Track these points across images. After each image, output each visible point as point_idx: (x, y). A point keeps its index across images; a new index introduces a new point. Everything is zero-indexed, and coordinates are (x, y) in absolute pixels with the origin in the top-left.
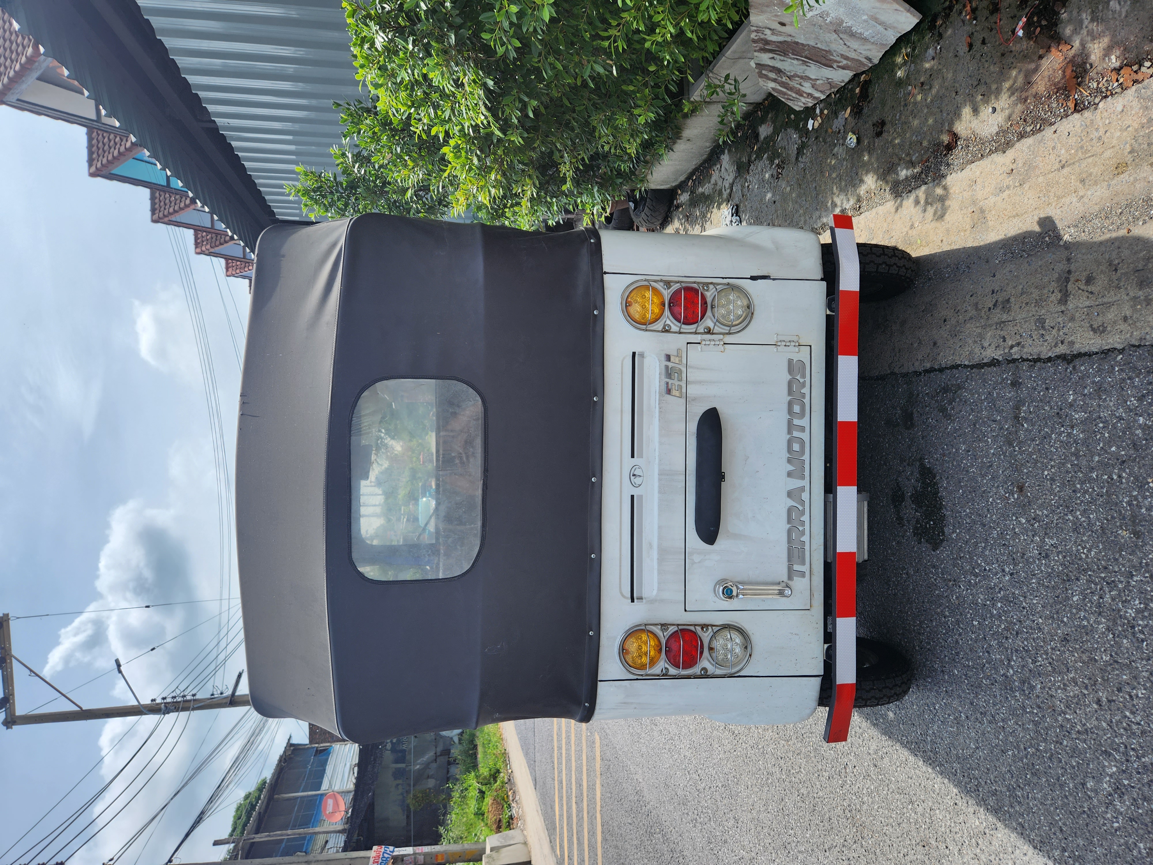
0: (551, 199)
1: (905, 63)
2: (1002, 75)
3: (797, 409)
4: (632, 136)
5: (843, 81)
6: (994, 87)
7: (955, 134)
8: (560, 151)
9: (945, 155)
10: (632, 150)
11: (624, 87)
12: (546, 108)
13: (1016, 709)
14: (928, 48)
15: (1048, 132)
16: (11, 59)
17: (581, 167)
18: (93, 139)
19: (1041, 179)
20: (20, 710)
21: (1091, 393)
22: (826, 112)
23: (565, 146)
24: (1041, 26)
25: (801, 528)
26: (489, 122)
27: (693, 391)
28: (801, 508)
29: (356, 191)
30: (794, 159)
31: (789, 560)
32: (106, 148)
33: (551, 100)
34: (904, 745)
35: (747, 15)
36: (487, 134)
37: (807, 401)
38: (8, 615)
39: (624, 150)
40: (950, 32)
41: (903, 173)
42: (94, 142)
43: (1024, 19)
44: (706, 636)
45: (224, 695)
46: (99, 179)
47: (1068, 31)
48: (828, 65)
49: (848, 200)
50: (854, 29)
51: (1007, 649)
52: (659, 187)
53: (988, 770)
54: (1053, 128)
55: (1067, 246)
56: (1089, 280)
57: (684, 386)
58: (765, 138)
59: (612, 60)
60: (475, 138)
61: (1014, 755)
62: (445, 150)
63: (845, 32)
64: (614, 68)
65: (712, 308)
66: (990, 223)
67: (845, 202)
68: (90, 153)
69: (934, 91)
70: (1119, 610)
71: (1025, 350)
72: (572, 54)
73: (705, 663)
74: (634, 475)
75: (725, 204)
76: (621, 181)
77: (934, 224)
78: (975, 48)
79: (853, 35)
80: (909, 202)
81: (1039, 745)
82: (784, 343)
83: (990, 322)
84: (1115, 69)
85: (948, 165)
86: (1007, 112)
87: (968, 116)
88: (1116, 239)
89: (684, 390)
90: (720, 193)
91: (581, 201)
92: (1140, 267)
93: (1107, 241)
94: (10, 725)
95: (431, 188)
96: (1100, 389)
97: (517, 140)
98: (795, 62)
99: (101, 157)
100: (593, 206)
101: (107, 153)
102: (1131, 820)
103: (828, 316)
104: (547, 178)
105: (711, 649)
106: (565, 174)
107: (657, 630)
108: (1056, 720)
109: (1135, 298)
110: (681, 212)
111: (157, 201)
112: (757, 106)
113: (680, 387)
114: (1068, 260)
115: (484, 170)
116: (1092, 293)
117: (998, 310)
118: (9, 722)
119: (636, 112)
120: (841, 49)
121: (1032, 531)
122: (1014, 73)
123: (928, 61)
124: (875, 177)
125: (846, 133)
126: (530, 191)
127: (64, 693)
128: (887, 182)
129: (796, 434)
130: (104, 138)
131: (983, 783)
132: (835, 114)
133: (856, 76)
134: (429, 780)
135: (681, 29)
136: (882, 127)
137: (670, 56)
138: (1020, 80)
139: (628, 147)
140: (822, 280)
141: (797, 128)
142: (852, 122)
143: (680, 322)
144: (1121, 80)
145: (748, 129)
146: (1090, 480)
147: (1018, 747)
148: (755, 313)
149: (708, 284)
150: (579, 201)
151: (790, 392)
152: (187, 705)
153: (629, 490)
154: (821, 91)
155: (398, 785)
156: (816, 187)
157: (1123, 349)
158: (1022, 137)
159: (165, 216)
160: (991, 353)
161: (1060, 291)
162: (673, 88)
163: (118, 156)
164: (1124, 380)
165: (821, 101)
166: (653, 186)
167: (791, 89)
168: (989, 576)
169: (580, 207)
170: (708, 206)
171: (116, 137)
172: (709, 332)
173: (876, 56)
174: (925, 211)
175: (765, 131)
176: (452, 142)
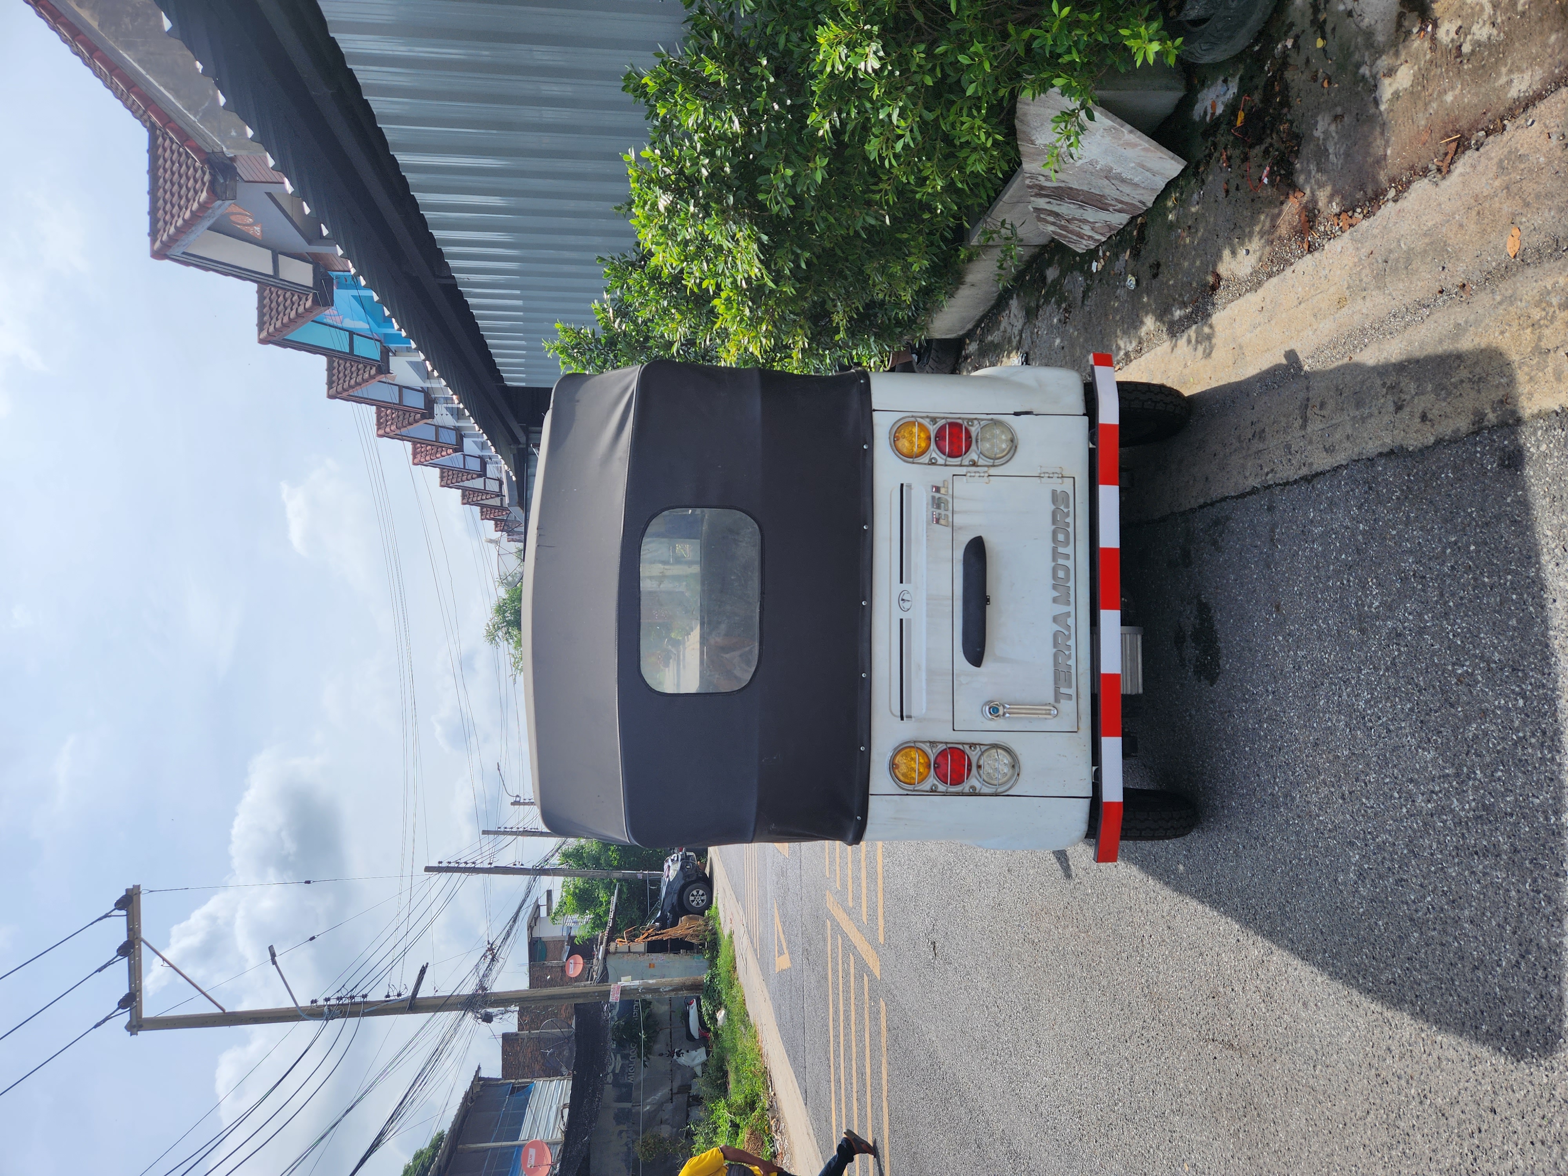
0: (824, 351)
1: (1175, 207)
2: (1253, 221)
3: (1061, 537)
4: (907, 283)
5: (1121, 224)
6: (1247, 230)
7: (1218, 275)
8: (833, 300)
9: (1211, 295)
10: (907, 297)
11: (898, 235)
12: (818, 257)
13: (1282, 825)
14: (1193, 193)
15: (1289, 271)
16: (179, 205)
17: (855, 316)
18: (265, 298)
19: (1284, 315)
20: (148, 1012)
21: (1325, 508)
22: (1108, 254)
23: (838, 295)
24: (1280, 175)
25: (1067, 653)
26: (762, 274)
27: (958, 520)
28: (1066, 633)
29: (616, 347)
30: (1080, 303)
31: (1056, 683)
32: (281, 308)
33: (824, 249)
34: (1193, 896)
35: (1020, 164)
36: (759, 286)
37: (1071, 530)
38: (139, 886)
39: (898, 297)
40: (1211, 178)
41: (1178, 314)
42: (267, 301)
43: (1268, 168)
44: (974, 755)
45: (402, 997)
46: (271, 347)
47: (1301, 179)
48: (1104, 207)
49: (1131, 342)
50: (1124, 175)
51: (1272, 767)
52: (944, 337)
53: (1262, 894)
54: (1292, 268)
55: (1307, 376)
56: (1322, 405)
57: (950, 515)
58: (1052, 281)
59: (884, 210)
60: (747, 290)
61: (1282, 872)
62: (716, 302)
63: (1116, 178)
64: (887, 217)
65: (977, 442)
66: (1248, 358)
67: (1128, 345)
68: (261, 315)
69: (1200, 234)
70: (1353, 705)
71: (1278, 475)
72: (844, 208)
73: (973, 781)
74: (903, 600)
75: (1014, 352)
76: (900, 330)
77: (1203, 361)
78: (1231, 194)
79: (1123, 181)
80: (1182, 342)
81: (1300, 854)
82: (1047, 475)
83: (1250, 452)
84: (1336, 215)
85: (1213, 304)
86: (1258, 254)
87: (1228, 258)
88: (1342, 366)
89: (950, 520)
90: (1010, 341)
91: (857, 354)
92: (1358, 389)
93: (1335, 369)
94: (135, 1029)
95: (698, 341)
96: (1332, 503)
97: (789, 290)
98: (1072, 206)
99: (274, 319)
100: (870, 359)
101: (281, 315)
102: (1372, 900)
103: (1090, 450)
104: (819, 329)
105: (979, 767)
106: (838, 323)
107: (926, 748)
108: (1313, 825)
109: (1354, 417)
110: (970, 364)
111: (335, 371)
112: (1044, 248)
113: (946, 516)
114: (1307, 388)
115: (755, 322)
116: (1324, 417)
117: (1256, 440)
118: (134, 1027)
119: (910, 260)
120: (1115, 194)
121: (1287, 646)
122: (1262, 217)
123: (1194, 206)
124: (1154, 318)
125: (1126, 275)
126: (802, 342)
127: (204, 990)
128: (1164, 323)
129: (1061, 561)
130: (278, 296)
131: (1259, 910)
132: (1116, 256)
133: (1133, 219)
134: (662, 1126)
135: (952, 178)
136: (1158, 268)
137: (942, 205)
138: (1268, 224)
139: (903, 294)
140: (1084, 415)
141: (1082, 271)
142: (1132, 264)
143: (944, 454)
144: (1341, 224)
145: (1036, 272)
146: (1328, 588)
147: (1285, 863)
148: (1019, 447)
149: (972, 420)
150: (854, 353)
151: (1054, 521)
152: (355, 1008)
153: (898, 614)
154: (1101, 234)
155: (621, 1132)
156: (1101, 331)
157: (1348, 465)
158: (1270, 276)
159: (344, 390)
160: (1253, 482)
161: (1302, 418)
162: (948, 235)
163: (295, 318)
164: (1348, 492)
165: (1104, 242)
166: (937, 336)
167: (1071, 232)
168: (1256, 700)
169: (855, 360)
170: (998, 356)
171: (293, 295)
172: (974, 464)
173: (1150, 200)
174: (1196, 349)
175: (1052, 274)
176: (724, 295)
